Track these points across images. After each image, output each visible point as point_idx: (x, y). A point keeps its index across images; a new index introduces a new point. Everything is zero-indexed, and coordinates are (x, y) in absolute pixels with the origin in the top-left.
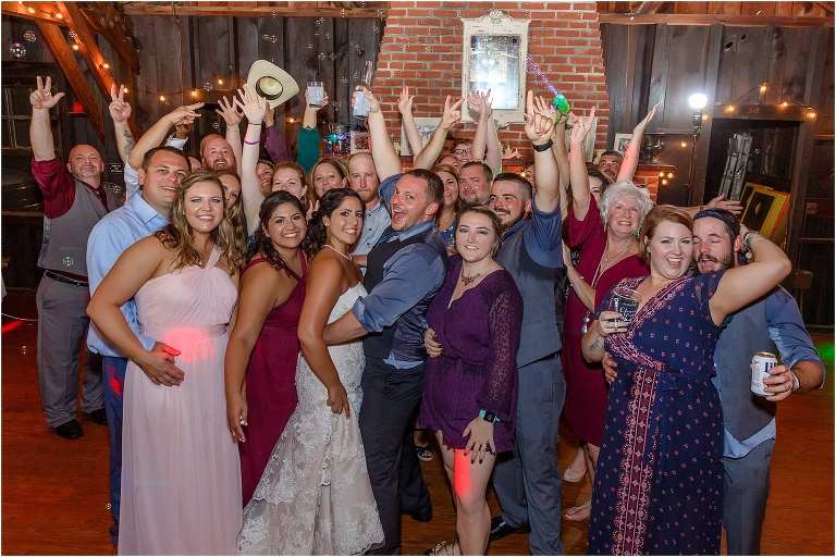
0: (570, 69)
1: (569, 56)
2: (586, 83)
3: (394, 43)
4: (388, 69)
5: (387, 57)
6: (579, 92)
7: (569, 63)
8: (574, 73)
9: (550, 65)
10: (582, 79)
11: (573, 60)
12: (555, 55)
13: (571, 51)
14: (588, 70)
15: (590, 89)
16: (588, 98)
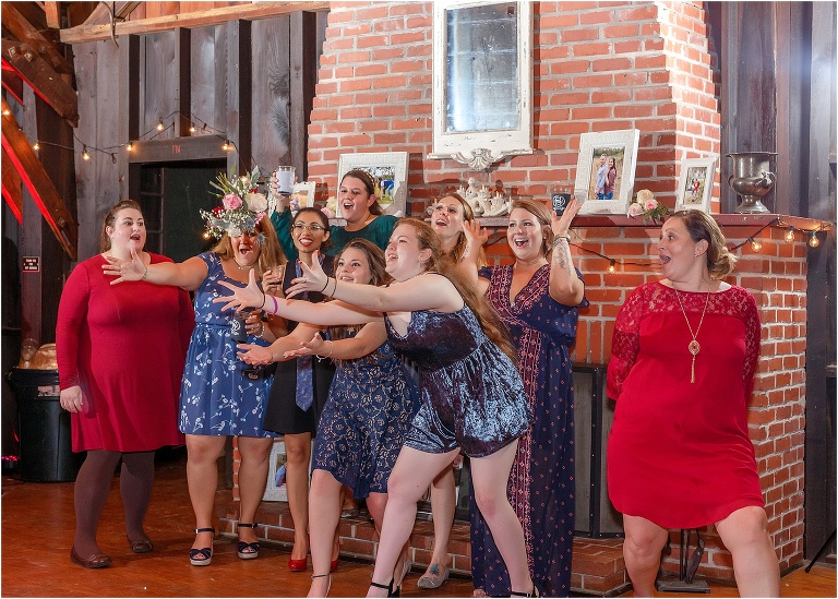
0: (604, 49)
1: (601, 27)
2: (633, 71)
3: (341, 37)
4: (334, 80)
5: (332, 61)
6: (622, 90)
7: (602, 39)
8: (612, 54)
9: (571, 45)
10: (626, 64)
11: (610, 32)
12: (579, 27)
13: (604, 17)
14: (634, 47)
15: (640, 81)
16: (639, 97)
